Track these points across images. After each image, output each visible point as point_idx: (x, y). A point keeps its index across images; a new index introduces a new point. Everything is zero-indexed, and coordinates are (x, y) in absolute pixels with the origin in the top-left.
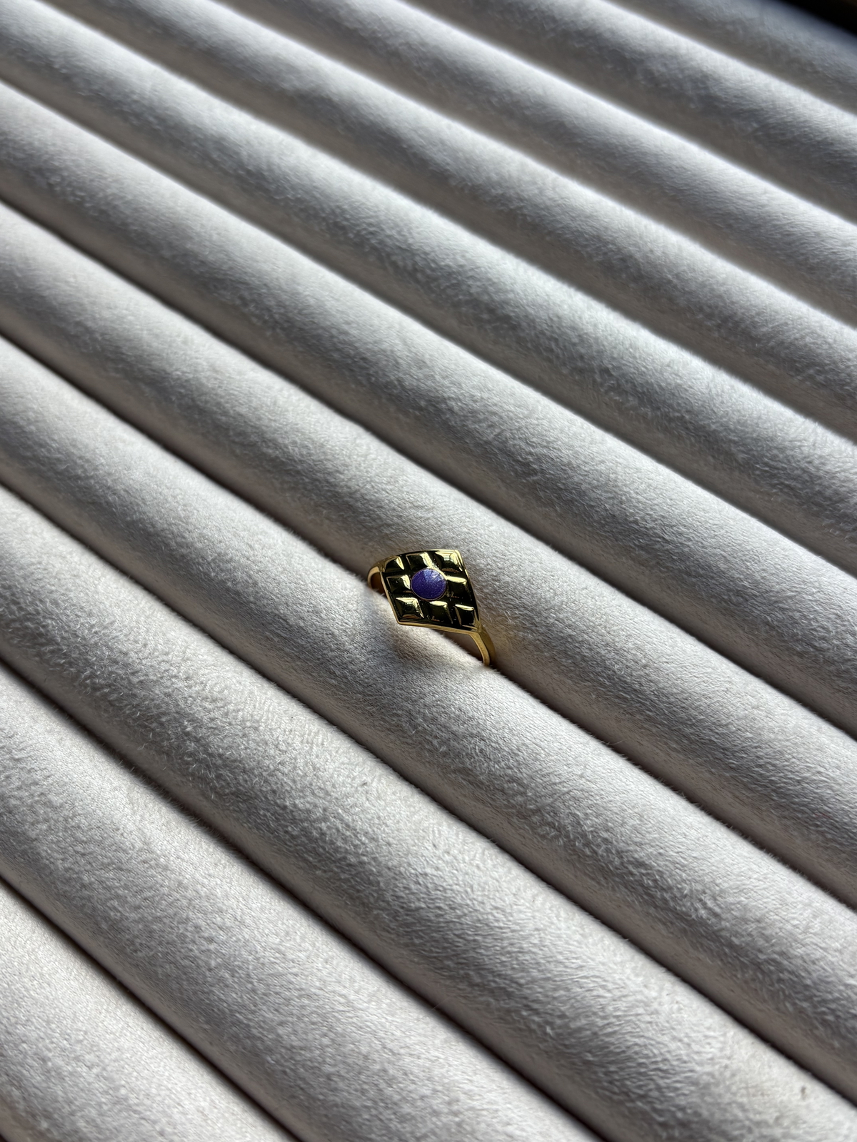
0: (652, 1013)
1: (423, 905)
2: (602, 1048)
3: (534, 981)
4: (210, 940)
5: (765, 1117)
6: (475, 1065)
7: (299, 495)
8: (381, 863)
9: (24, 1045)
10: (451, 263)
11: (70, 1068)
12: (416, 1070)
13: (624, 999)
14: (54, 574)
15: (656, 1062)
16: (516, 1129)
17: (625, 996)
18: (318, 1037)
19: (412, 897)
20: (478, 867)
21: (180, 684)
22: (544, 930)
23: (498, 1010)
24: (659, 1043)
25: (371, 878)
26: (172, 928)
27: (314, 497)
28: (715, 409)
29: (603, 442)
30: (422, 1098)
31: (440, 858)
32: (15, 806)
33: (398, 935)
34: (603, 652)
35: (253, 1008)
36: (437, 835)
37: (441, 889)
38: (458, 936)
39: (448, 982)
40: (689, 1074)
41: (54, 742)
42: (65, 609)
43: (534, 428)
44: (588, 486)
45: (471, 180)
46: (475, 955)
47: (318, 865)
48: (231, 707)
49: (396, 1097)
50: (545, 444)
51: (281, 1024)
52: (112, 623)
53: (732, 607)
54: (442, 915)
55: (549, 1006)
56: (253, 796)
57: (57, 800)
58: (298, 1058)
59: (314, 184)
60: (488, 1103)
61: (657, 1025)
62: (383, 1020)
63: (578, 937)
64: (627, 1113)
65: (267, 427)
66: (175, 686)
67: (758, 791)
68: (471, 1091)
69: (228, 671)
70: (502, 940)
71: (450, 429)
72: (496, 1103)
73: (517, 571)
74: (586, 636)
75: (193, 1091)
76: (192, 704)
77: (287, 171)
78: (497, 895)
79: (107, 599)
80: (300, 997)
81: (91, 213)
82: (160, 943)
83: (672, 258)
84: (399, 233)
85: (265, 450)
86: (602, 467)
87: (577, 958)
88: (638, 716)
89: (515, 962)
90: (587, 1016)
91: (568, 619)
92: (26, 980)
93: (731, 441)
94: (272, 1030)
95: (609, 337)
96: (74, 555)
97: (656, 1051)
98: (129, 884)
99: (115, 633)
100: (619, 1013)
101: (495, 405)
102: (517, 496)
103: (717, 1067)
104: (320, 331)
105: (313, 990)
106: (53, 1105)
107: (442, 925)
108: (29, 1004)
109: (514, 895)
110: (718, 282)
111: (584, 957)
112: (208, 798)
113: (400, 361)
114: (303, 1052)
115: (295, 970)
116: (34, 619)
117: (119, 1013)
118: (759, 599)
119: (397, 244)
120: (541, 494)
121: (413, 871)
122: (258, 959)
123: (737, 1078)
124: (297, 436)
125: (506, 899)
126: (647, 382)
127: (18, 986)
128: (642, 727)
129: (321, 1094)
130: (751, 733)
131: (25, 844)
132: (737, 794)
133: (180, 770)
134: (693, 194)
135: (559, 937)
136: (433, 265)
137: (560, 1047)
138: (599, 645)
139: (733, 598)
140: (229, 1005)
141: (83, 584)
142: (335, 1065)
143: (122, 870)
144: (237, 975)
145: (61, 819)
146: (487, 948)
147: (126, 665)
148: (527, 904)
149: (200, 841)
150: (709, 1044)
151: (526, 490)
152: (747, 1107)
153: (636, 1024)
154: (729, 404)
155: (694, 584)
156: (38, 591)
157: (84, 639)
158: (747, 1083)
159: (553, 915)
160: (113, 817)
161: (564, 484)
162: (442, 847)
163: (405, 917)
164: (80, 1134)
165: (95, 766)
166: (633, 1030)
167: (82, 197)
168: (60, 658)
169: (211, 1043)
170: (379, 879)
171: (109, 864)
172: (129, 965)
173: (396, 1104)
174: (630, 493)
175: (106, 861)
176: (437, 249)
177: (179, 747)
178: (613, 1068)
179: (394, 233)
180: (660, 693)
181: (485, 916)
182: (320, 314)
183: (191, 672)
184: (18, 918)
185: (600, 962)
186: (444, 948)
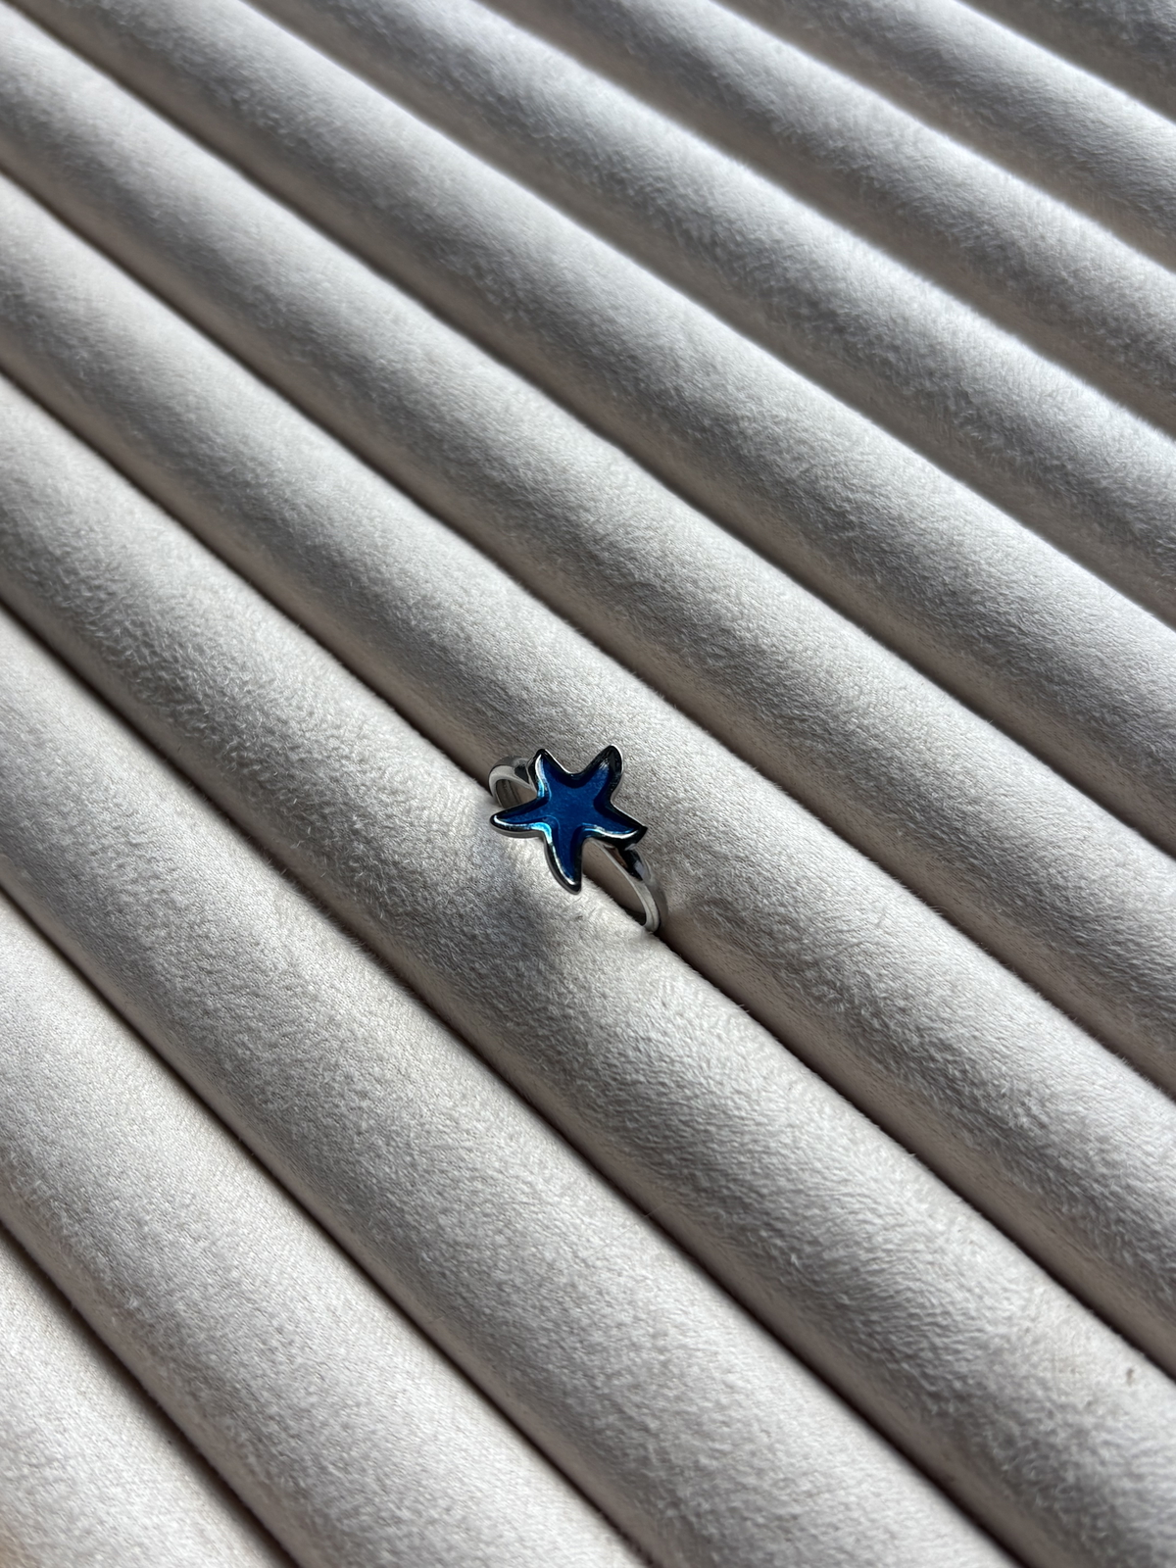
0: (935, 1252)
1: (642, 1079)
2: (863, 1289)
3: (780, 1192)
4: (363, 1095)
5: (1071, 1399)
6: (693, 1294)
7: (528, 536)
8: (591, 1019)
9: (117, 1202)
10: (763, 237)
11: (170, 1237)
12: (614, 1289)
13: (898, 1229)
14: (201, 612)
15: (933, 1315)
16: (739, 1379)
17: (901, 1226)
18: (490, 1233)
19: (629, 1066)
20: (719, 1037)
21: (352, 768)
22: (800, 1128)
23: (730, 1226)
24: (939, 1290)
25: (577, 1037)
26: (314, 1075)
27: (548, 540)
28: (1108, 459)
29: (950, 491)
30: (619, 1325)
31: (669, 1021)
32: (127, 904)
33: (607, 1115)
34: (918, 775)
35: (410, 1188)
36: (669, 991)
37: (667, 1060)
38: (684, 1123)
39: (667, 1184)
40: (977, 1334)
41: (184, 827)
42: (212, 657)
43: (855, 466)
44: (922, 549)
45: (802, 127)
46: (705, 1151)
47: (510, 1015)
48: (414, 803)
49: (585, 1321)
50: (869, 488)
51: (445, 1211)
52: (271, 681)
53: (1105, 729)
54: (665, 1094)
55: (798, 1228)
56: (434, 919)
57: (181, 900)
58: (463, 1258)
59: (587, 120)
60: (706, 1342)
61: (941, 1268)
62: (578, 1221)
63: (845, 1141)
64: (888, 1376)
65: (494, 441)
66: (345, 769)
67: (1112, 977)
68: (683, 1324)
69: (415, 758)
70: (742, 1134)
71: (740, 459)
72: (716, 1344)
73: (811, 658)
74: (897, 752)
75: (325, 1285)
76: (365, 794)
77: (553, 99)
78: (742, 1075)
79: (267, 650)
80: (472, 1179)
81: (286, 142)
82: (299, 1094)
83: (1070, 248)
84: (696, 192)
85: (488, 471)
86: (944, 526)
87: (840, 1169)
88: (958, 864)
89: (757, 1165)
90: (847, 1246)
91: (875, 727)
92: (124, 1123)
93: (1126, 504)
94: (432, 1218)
95: (971, 351)
96: (229, 590)
97: (934, 1301)
98: (265, 1014)
99: (273, 695)
100: (890, 1246)
101: (806, 430)
102: (824, 557)
103: (1015, 1329)
104: (577, 317)
105: (490, 1173)
106: (147, 1281)
107: (665, 1106)
108: (126, 1152)
109: (765, 1078)
110: (1131, 285)
111: (851, 1169)
112: (375, 917)
113: (682, 363)
114: (469, 1251)
115: (467, 1144)
116: (171, 668)
117: (238, 1179)
118: (1143, 721)
119: (692, 206)
120: (858, 556)
121: (632, 1034)
122: (422, 1125)
123: (1041, 1346)
124: (532, 455)
125: (753, 1082)
126: (1018, 416)
127: (113, 1128)
128: (962, 880)
129: (488, 1307)
130: (1110, 898)
131: (136, 953)
132: (1083, 978)
133: (343, 878)
134: (1112, 161)
135: (819, 1138)
136: (738, 238)
137: (808, 1283)
138: (914, 765)
139: (1107, 716)
140: (379, 1182)
141: (238, 628)
142: (510, 1272)
143: (257, 996)
144: (393, 1144)
145: (185, 925)
146: (722, 1143)
147: (284, 737)
148: (781, 1092)
149: (363, 969)
150: (1008, 1299)
151: (837, 550)
152: (1050, 1384)
153: (911, 1264)
154: (1129, 454)
155: (1056, 694)
156: (179, 633)
157: (234, 699)
158: (1054, 1355)
159: (814, 1110)
160: (252, 927)
161: (889, 544)
162: (674, 1007)
163: (617, 1092)
164: (178, 1319)
165: (236, 862)
166: (908, 1271)
167: (276, 121)
168: (200, 721)
169: (352, 1230)
170: (587, 1039)
171: (241, 988)
172: (255, 1121)
173: (583, 1329)
174: (979, 564)
175: (238, 982)
176: (746, 216)
177: (344, 848)
178: (875, 1317)
179: (690, 191)
180: (991, 835)
181: (723, 1101)
182: (580, 293)
183: (367, 753)
184: (120, 1046)
185: (872, 1178)
186: (665, 1137)
